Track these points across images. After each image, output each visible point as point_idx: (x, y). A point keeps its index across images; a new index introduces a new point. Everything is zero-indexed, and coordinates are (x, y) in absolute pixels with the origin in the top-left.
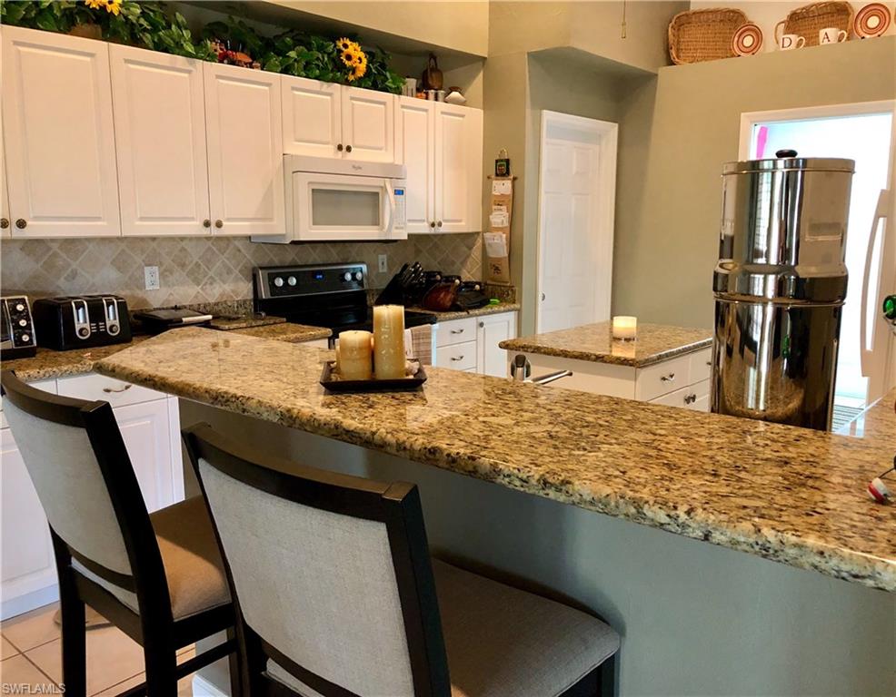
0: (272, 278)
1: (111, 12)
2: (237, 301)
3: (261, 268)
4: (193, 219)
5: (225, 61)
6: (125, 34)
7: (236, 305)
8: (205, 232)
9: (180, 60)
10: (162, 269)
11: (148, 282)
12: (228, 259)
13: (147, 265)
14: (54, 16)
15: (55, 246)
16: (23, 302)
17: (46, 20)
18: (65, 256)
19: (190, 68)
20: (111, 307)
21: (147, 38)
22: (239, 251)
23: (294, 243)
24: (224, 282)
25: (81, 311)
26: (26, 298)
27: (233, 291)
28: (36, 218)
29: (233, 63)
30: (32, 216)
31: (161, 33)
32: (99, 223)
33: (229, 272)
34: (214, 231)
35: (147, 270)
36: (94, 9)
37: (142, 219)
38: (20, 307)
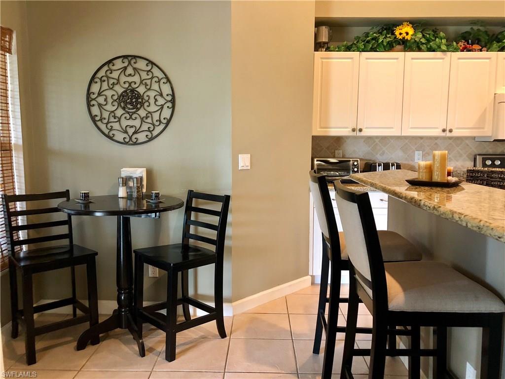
0: (484, 160)
1: (407, 39)
2: (464, 171)
3: (479, 155)
4: (437, 128)
5: (465, 50)
6: (414, 46)
7: (462, 173)
8: (443, 134)
9: (439, 54)
10: (424, 153)
11: (416, 158)
12: (461, 149)
13: (417, 150)
14: (383, 45)
15: (377, 141)
16: (357, 161)
17: (380, 47)
18: (381, 145)
19: (444, 57)
20: (393, 167)
21: (424, 47)
22: (468, 145)
23: (495, 140)
24: (457, 161)
25: (380, 167)
26: (359, 160)
27: (462, 166)
28: (366, 128)
29: (469, 51)
30: (365, 127)
31: (431, 43)
32: (392, 130)
33: (461, 156)
34: (448, 134)
35: (416, 152)
36: (400, 39)
37: (412, 128)
38: (356, 163)
